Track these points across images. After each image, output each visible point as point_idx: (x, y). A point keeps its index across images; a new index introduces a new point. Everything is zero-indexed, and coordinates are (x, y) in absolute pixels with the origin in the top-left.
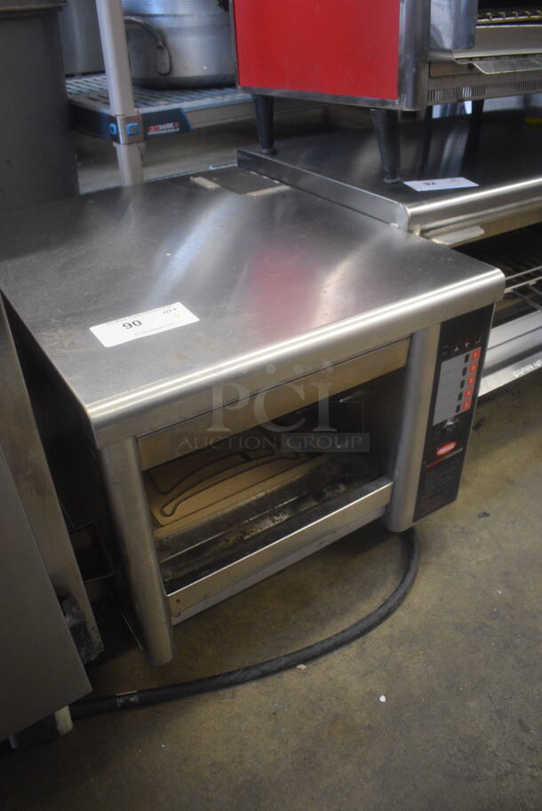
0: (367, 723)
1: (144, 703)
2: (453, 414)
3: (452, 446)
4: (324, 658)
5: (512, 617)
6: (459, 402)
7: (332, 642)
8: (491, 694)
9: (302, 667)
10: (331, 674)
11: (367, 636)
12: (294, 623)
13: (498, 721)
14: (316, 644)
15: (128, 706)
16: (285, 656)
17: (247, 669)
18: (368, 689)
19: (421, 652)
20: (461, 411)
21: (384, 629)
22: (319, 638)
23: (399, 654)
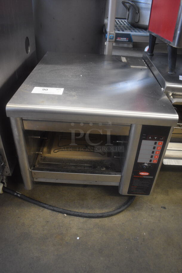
0: (68, 241)
1: (20, 198)
2: (148, 162)
3: (147, 174)
4: (73, 217)
5: (141, 244)
6: (151, 159)
7: (78, 214)
8: (111, 260)
9: (66, 215)
10: (71, 222)
11: (91, 219)
12: (75, 203)
13: (105, 269)
14: (73, 211)
15: (17, 196)
16: (62, 209)
17: (50, 206)
18: (77, 233)
19: (102, 234)
20: (152, 162)
21: (97, 220)
22: (77, 211)
23: (95, 230)
